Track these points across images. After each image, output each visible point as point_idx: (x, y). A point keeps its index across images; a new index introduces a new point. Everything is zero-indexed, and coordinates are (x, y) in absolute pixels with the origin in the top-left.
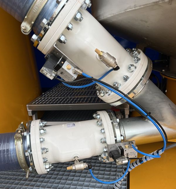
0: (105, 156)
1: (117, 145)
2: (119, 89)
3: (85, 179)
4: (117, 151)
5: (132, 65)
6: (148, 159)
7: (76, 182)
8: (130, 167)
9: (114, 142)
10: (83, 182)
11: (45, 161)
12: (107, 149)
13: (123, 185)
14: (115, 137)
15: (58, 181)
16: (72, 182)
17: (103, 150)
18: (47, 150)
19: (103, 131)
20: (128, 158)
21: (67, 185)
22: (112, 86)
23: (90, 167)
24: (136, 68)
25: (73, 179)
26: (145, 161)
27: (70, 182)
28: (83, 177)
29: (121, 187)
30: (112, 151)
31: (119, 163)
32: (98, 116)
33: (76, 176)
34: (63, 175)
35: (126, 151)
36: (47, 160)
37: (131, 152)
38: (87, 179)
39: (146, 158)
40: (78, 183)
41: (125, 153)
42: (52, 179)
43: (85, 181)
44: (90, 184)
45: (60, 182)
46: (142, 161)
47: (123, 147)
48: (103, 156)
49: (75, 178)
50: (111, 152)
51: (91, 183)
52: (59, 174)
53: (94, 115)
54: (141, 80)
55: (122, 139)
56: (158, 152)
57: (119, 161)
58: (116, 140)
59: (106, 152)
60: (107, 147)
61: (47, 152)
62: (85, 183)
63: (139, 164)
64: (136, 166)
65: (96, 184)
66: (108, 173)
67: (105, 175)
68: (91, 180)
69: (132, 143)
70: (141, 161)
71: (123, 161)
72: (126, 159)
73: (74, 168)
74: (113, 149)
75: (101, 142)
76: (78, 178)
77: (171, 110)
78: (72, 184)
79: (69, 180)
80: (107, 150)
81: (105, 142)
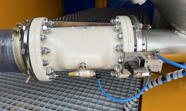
0: (119, 69)
1: (136, 55)
3: (94, 96)
4: (136, 62)
6: (175, 78)
7: (84, 97)
8: (147, 86)
9: (133, 51)
10: (91, 99)
11: (46, 63)
12: (122, 59)
13: (133, 107)
15: (66, 94)
16: (79, 97)
17: (118, 61)
18: (49, 50)
19: (120, 36)
20: (150, 70)
21: (74, 98)
23: (99, 76)
25: (81, 94)
26: (169, 79)
27: (77, 96)
28: (91, 94)
29: (132, 109)
30: (129, 61)
31: (137, 75)
32: (117, 20)
33: (85, 92)
34: (72, 89)
35: (147, 62)
36: (48, 63)
37: (154, 65)
38: (95, 96)
39: (171, 76)
40: (85, 98)
41: (146, 65)
42: (60, 91)
43: (94, 97)
44: (97, 102)
45: (67, 95)
46: (166, 79)
47: (144, 57)
48: (116, 69)
49: (84, 93)
50: (127, 63)
51: (99, 101)
52: (68, 88)
53: (112, 21)
55: (144, 48)
57: (137, 73)
60: (123, 57)
61: (48, 54)
62: (93, 99)
63: (160, 83)
64: (155, 84)
65: (104, 102)
66: (119, 93)
67: (116, 94)
68: (100, 97)
69: (158, 52)
70: (164, 79)
71: (143, 73)
72: (147, 71)
73: (78, 75)
74: (130, 59)
75: (117, 50)
76: (87, 94)
78: (79, 99)
79: (77, 95)
80: (122, 61)
81: (121, 50)
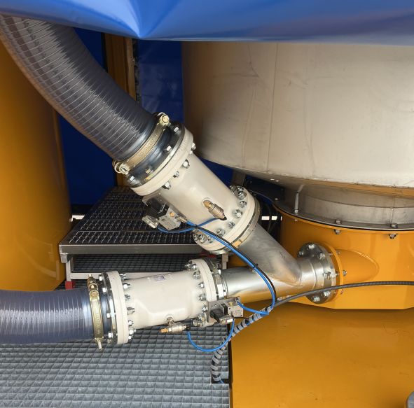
0: (204, 318)
1: (220, 303)
2: (223, 237)
4: (220, 310)
5: (238, 211)
6: (256, 319)
8: (234, 331)
9: (216, 299)
12: (207, 308)
14: (217, 293)
17: (202, 310)
18: (134, 310)
19: (202, 285)
20: (232, 316)
22: (215, 233)
24: (242, 213)
26: (251, 322)
30: (214, 310)
31: (223, 322)
32: (194, 267)
35: (230, 309)
36: (133, 322)
37: (236, 310)
39: (253, 318)
41: (229, 312)
46: (249, 322)
47: (227, 304)
48: (201, 318)
50: (212, 311)
53: (187, 265)
54: (248, 226)
55: (225, 295)
56: (266, 310)
57: (223, 320)
58: (218, 297)
59: (206, 311)
60: (207, 305)
61: (133, 313)
63: (245, 326)
64: (241, 328)
69: (237, 299)
70: (247, 322)
71: (228, 320)
73: (170, 330)
74: (214, 308)
75: (200, 299)
77: (283, 259)
81: (205, 299)
